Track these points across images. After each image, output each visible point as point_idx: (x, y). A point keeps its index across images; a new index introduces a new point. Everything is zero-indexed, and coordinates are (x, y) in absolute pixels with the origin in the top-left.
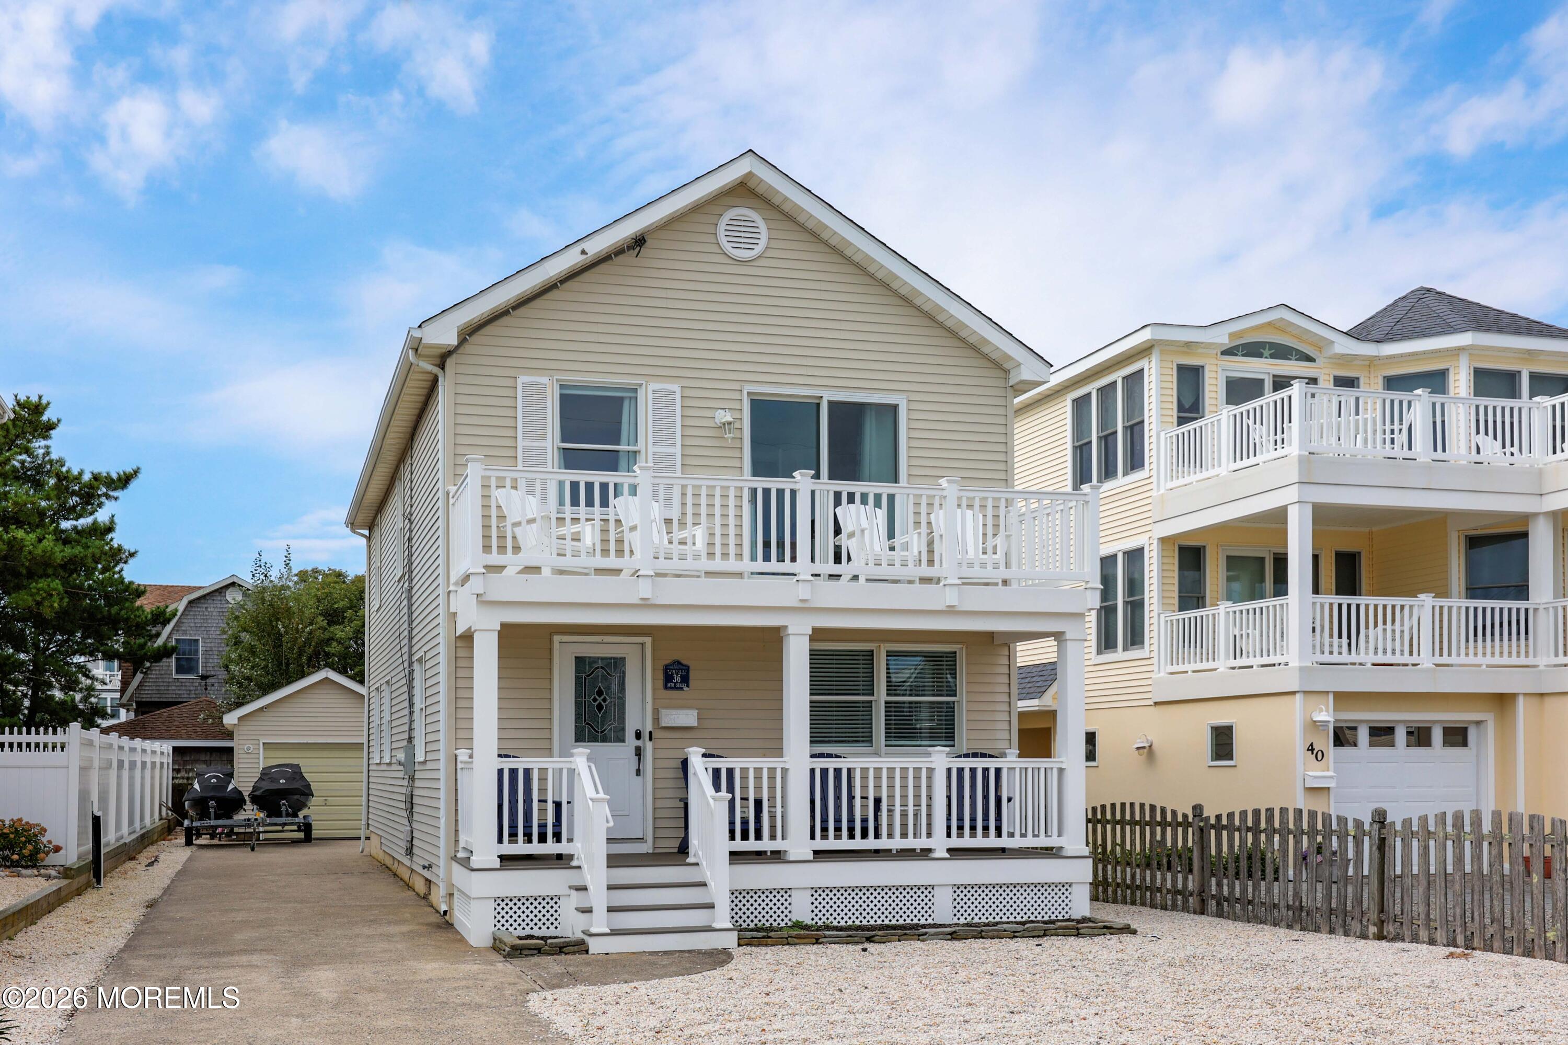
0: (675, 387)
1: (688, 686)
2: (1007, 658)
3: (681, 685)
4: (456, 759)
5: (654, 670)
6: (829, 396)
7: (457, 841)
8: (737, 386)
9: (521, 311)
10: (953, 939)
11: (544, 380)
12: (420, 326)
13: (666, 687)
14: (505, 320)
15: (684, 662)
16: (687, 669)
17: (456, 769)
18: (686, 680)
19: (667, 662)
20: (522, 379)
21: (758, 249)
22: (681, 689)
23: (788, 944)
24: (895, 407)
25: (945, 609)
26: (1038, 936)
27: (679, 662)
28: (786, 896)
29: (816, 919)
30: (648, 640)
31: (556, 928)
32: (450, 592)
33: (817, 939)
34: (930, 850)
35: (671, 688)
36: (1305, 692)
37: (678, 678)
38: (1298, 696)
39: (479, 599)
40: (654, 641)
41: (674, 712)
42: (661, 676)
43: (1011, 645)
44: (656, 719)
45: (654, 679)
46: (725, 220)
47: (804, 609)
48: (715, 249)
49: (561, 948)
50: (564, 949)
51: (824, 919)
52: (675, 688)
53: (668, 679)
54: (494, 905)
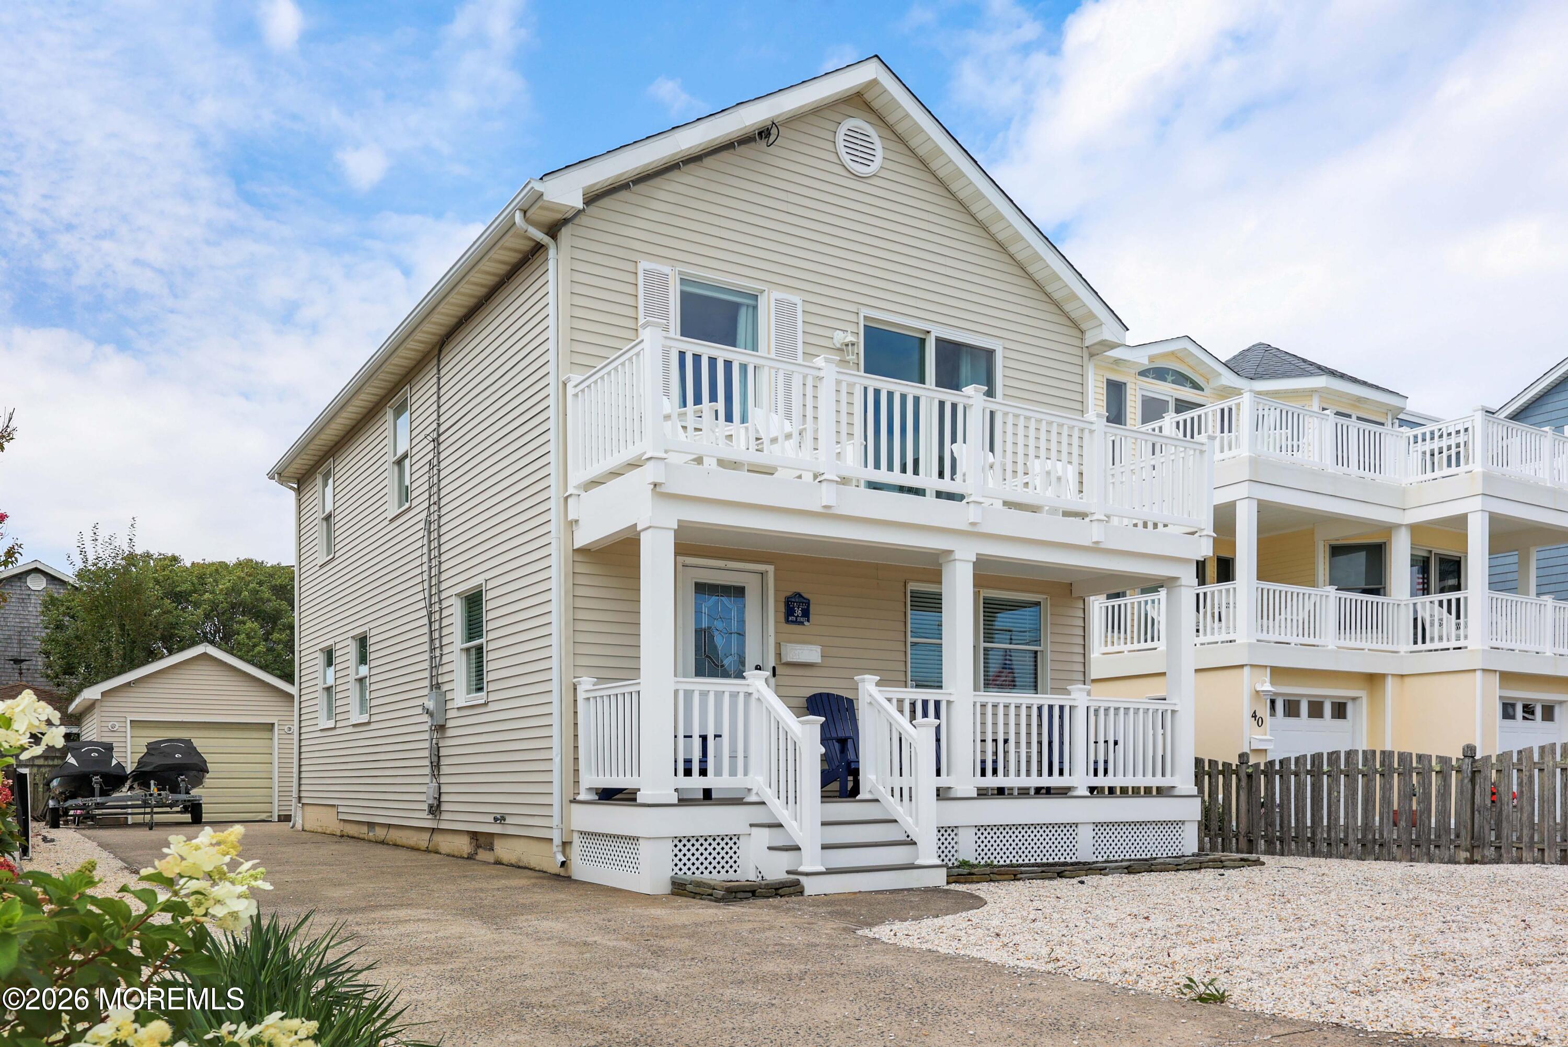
0: (796, 299)
1: (808, 621)
2: (1082, 611)
3: (802, 619)
4: (575, 689)
5: (776, 601)
6: (938, 332)
7: (577, 782)
8: (853, 308)
9: (641, 188)
10: (1129, 873)
11: (666, 269)
12: (541, 179)
13: (787, 621)
14: (624, 195)
15: (805, 595)
16: (808, 603)
17: (575, 701)
18: (806, 614)
19: (789, 594)
20: (644, 265)
21: (874, 167)
22: (802, 623)
23: (991, 881)
24: (990, 353)
25: (1091, 545)
26: (1195, 869)
27: (800, 596)
28: (953, 835)
29: (979, 858)
30: (770, 569)
31: (735, 871)
32: (566, 499)
33: (1015, 875)
34: (1069, 789)
35: (792, 622)
36: (1252, 666)
37: (799, 612)
38: (1246, 670)
39: (658, 489)
40: (776, 570)
41: (798, 646)
42: (782, 608)
43: (1086, 599)
44: (779, 655)
45: (776, 611)
46: (842, 131)
47: (972, 534)
48: (833, 158)
49: (776, 889)
50: (780, 891)
51: (986, 858)
52: (796, 622)
53: (789, 612)
54: (672, 845)
